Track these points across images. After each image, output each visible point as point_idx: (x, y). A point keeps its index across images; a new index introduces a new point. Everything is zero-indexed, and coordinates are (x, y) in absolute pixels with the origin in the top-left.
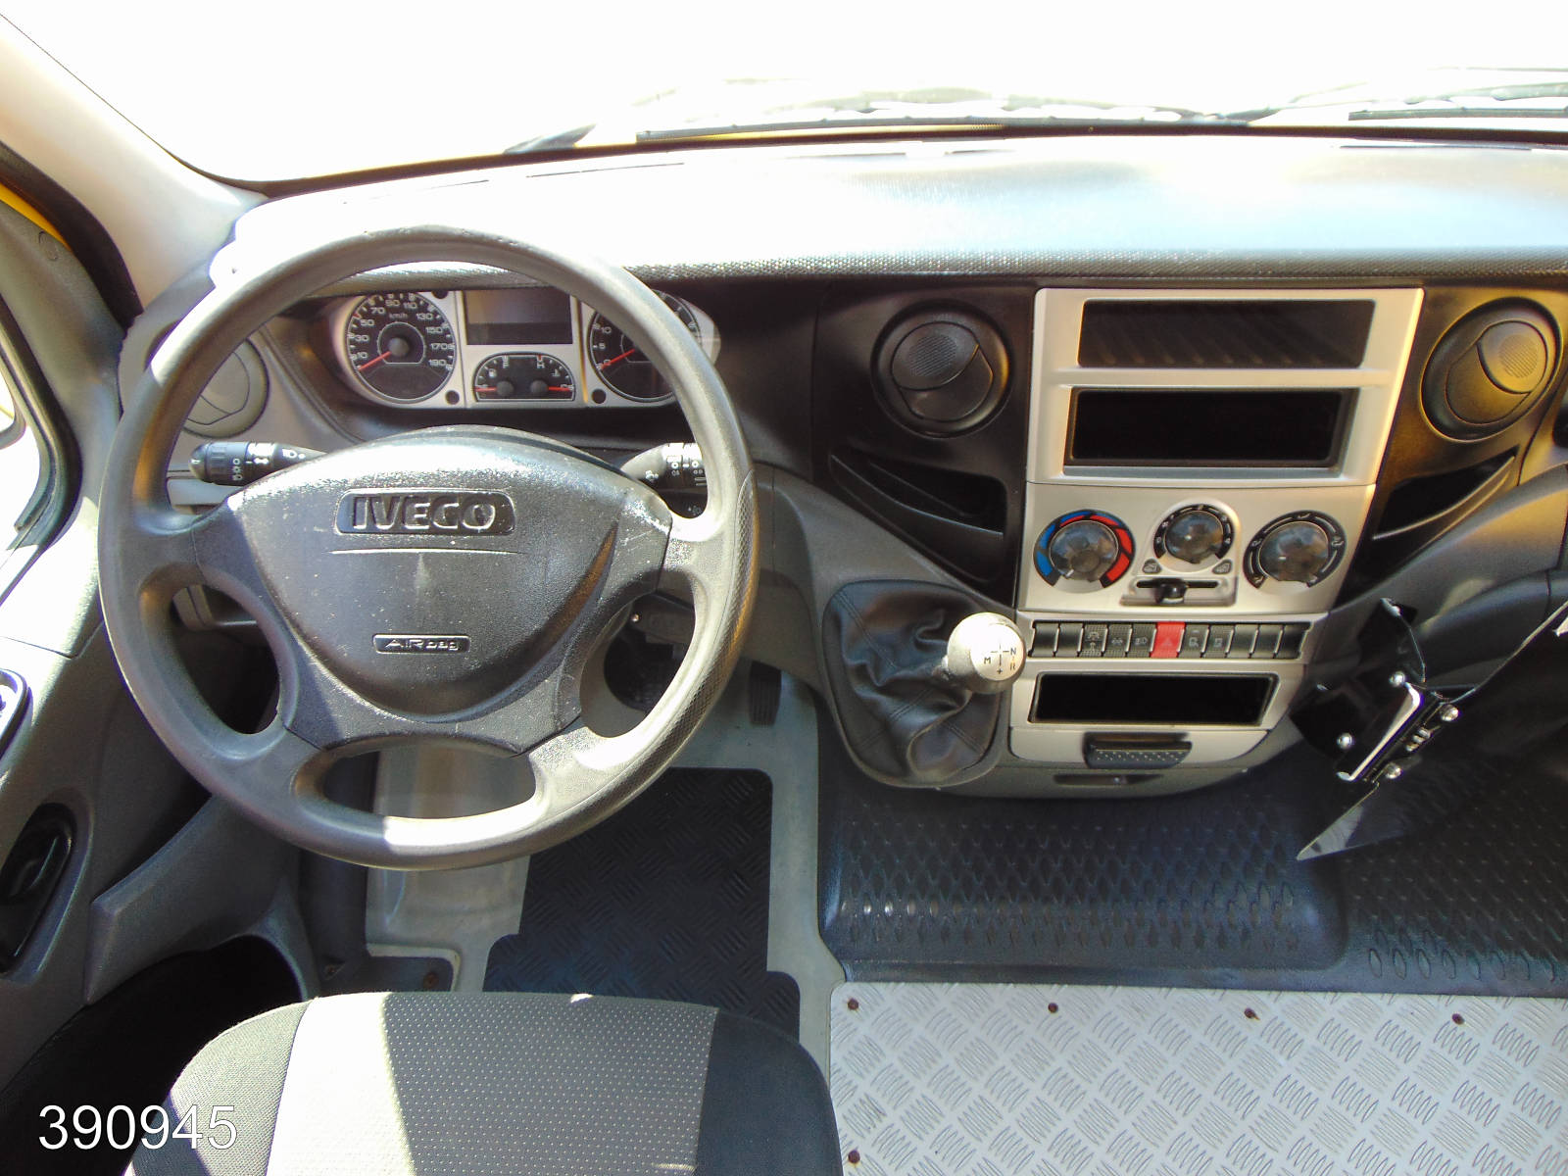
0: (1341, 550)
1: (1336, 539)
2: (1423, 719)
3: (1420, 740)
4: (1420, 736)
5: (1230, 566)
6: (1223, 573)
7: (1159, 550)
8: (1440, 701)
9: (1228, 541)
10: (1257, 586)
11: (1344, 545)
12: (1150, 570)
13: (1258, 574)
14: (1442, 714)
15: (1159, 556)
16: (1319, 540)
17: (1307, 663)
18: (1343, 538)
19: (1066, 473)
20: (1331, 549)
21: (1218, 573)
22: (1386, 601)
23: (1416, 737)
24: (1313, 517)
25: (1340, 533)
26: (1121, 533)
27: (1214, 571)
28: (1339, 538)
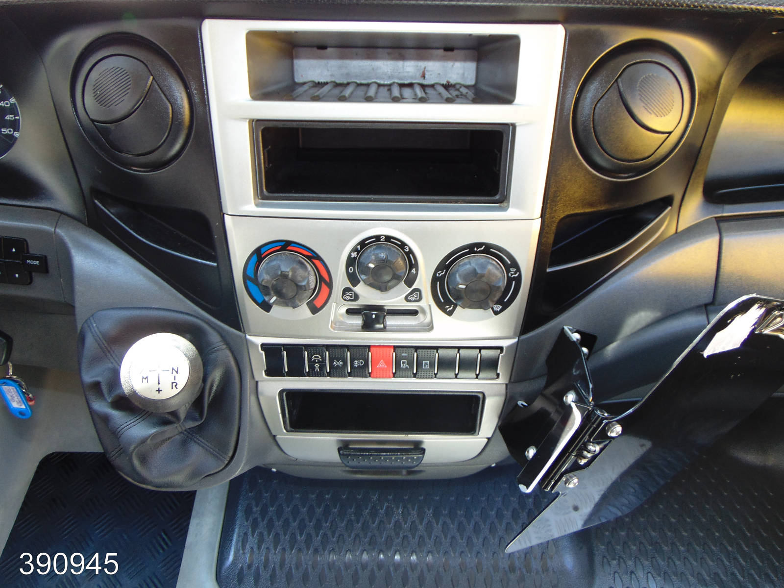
0: (518, 280)
1: (513, 270)
2: (590, 436)
3: (589, 455)
4: (589, 452)
5: (420, 294)
6: (415, 301)
7: (353, 279)
8: (603, 419)
9: (414, 271)
10: (450, 314)
11: (520, 276)
12: (348, 298)
13: (448, 302)
14: (608, 431)
15: (354, 286)
16: (495, 271)
17: (507, 382)
18: (518, 270)
19: (257, 205)
20: (510, 280)
21: (410, 301)
22: (566, 328)
23: (585, 453)
24: (488, 249)
25: (515, 264)
26: (317, 262)
27: (407, 299)
28: (515, 270)
